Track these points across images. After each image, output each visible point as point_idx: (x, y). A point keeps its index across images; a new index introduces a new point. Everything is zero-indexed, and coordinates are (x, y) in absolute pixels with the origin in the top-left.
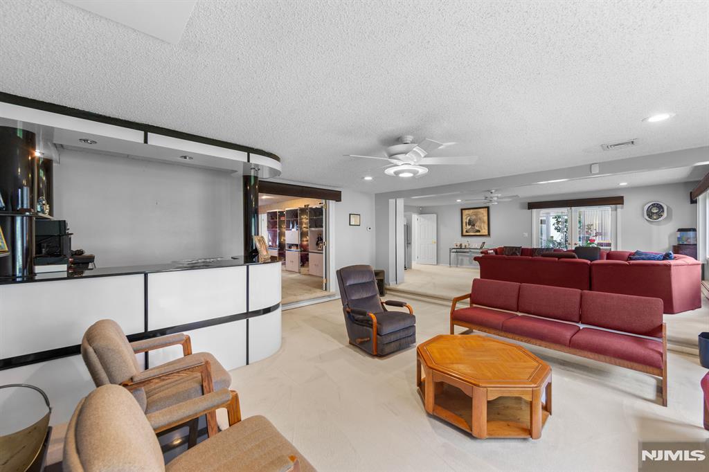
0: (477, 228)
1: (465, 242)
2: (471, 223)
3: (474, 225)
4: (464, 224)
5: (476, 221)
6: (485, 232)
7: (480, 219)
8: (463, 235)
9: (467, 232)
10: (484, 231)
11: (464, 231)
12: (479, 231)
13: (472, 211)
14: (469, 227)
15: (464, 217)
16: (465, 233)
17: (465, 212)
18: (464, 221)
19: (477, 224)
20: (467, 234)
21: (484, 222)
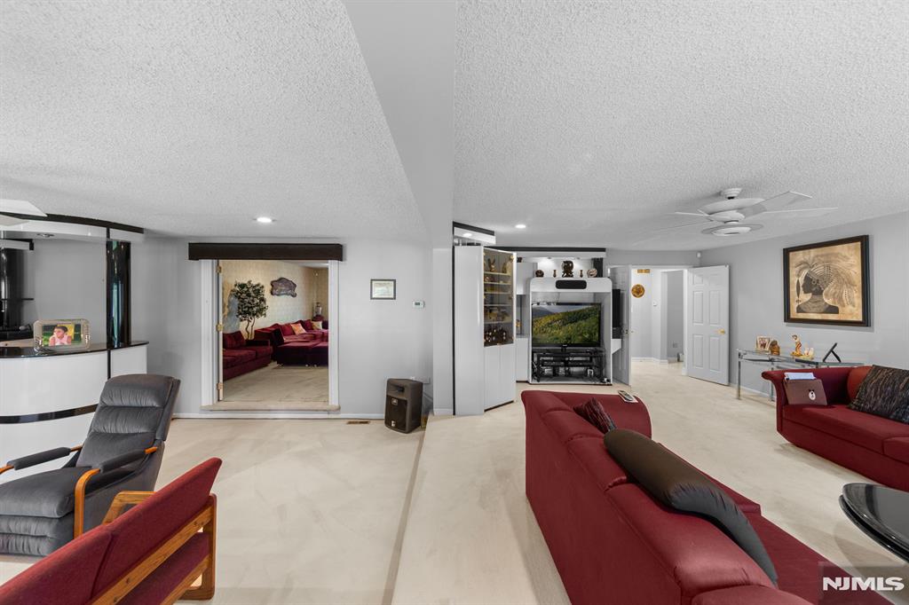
0: (829, 301)
1: (789, 337)
2: (813, 286)
3: (819, 292)
4: (793, 290)
5: (826, 279)
6: (853, 311)
7: (838, 275)
8: (788, 319)
9: (799, 310)
10: (849, 308)
11: (794, 306)
12: (834, 310)
13: (813, 252)
14: (805, 297)
15: (793, 271)
16: (794, 314)
17: (797, 258)
18: (793, 280)
19: (830, 289)
20: (801, 316)
21: (850, 283)
